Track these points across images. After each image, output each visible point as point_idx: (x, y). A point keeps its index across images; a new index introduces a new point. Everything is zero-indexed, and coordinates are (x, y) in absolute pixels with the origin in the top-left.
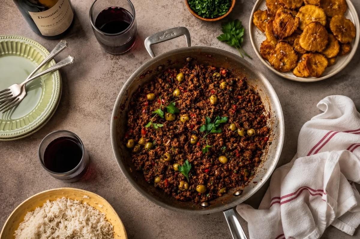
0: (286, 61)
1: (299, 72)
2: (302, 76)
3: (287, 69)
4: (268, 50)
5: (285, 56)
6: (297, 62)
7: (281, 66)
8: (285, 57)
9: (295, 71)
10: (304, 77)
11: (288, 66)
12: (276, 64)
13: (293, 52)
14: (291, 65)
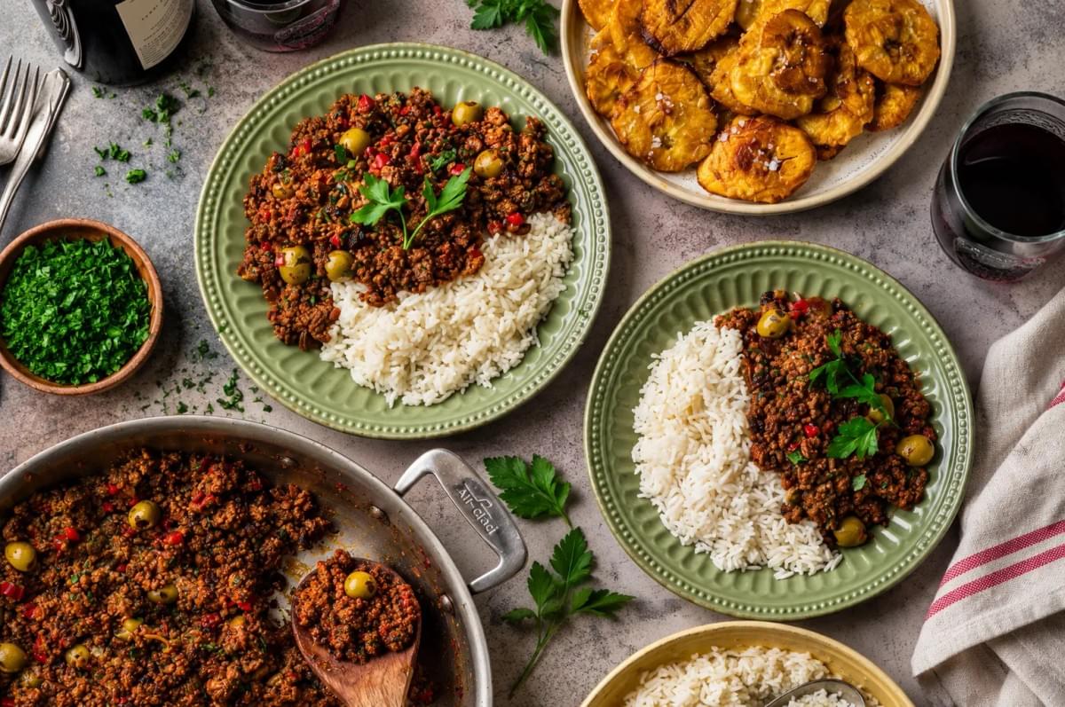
0: (672, 132)
1: (718, 176)
2: (729, 193)
3: (676, 163)
4: (612, 84)
5: (672, 113)
6: (713, 140)
7: (654, 150)
8: (669, 121)
9: (705, 172)
10: (736, 198)
11: (678, 151)
12: (637, 140)
13: (701, 101)
14: (691, 147)
